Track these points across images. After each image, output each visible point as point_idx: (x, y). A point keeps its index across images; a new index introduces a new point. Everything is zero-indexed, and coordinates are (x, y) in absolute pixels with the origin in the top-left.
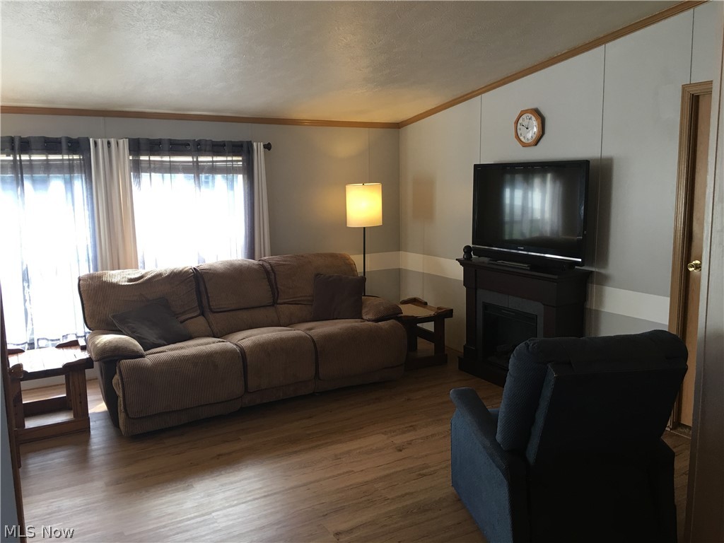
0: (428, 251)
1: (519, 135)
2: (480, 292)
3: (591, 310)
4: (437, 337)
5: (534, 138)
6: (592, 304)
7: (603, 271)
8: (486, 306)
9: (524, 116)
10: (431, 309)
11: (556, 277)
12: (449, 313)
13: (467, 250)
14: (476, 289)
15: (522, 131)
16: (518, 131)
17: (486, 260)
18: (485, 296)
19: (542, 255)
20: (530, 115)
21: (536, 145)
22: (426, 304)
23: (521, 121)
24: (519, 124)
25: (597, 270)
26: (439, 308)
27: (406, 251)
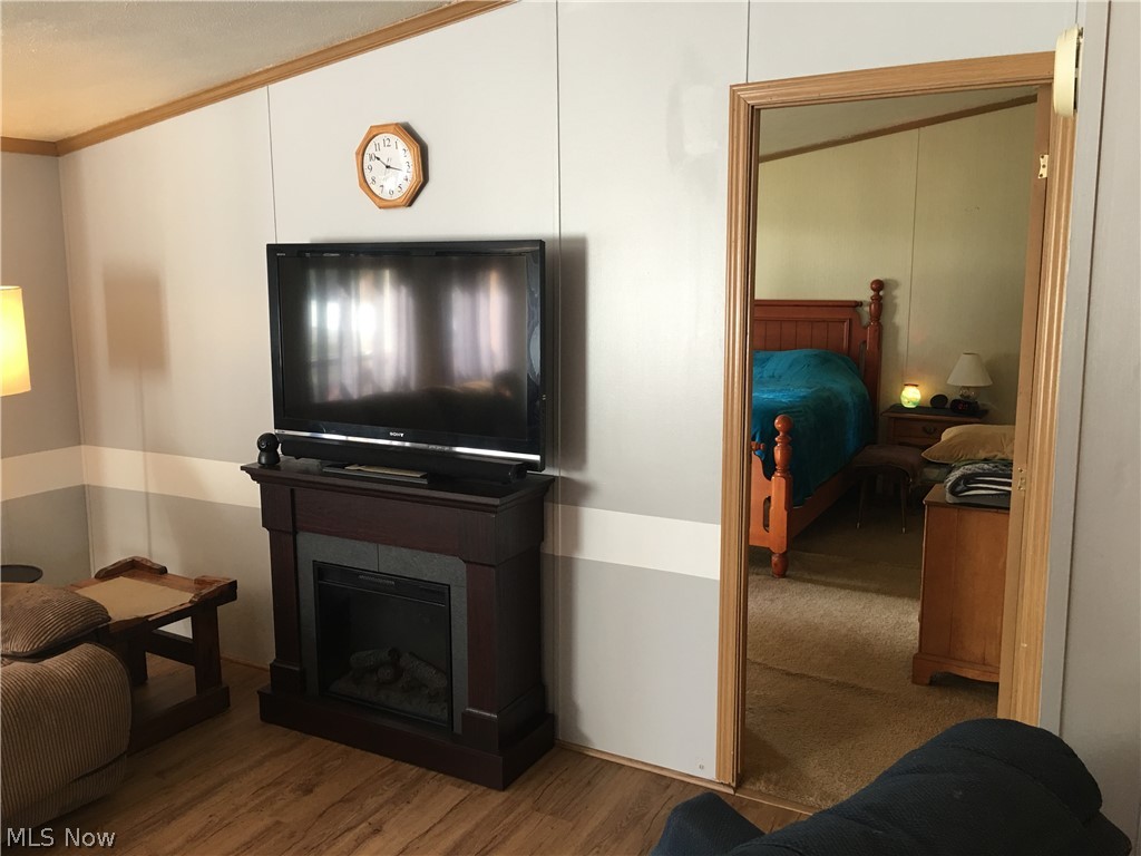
0: (156, 443)
1: (369, 181)
2: (304, 539)
3: (554, 558)
4: (202, 652)
5: (404, 190)
6: (556, 545)
7: (575, 476)
8: (321, 570)
9: (378, 139)
10: (177, 583)
11: (496, 501)
12: (229, 591)
13: (267, 443)
14: (295, 533)
15: (375, 172)
16: (367, 172)
17: (312, 463)
18: (317, 548)
19: (446, 448)
20: (393, 138)
21: (410, 205)
22: (163, 571)
23: (371, 149)
24: (367, 157)
25: (563, 474)
26: (201, 582)
27: (96, 444)
